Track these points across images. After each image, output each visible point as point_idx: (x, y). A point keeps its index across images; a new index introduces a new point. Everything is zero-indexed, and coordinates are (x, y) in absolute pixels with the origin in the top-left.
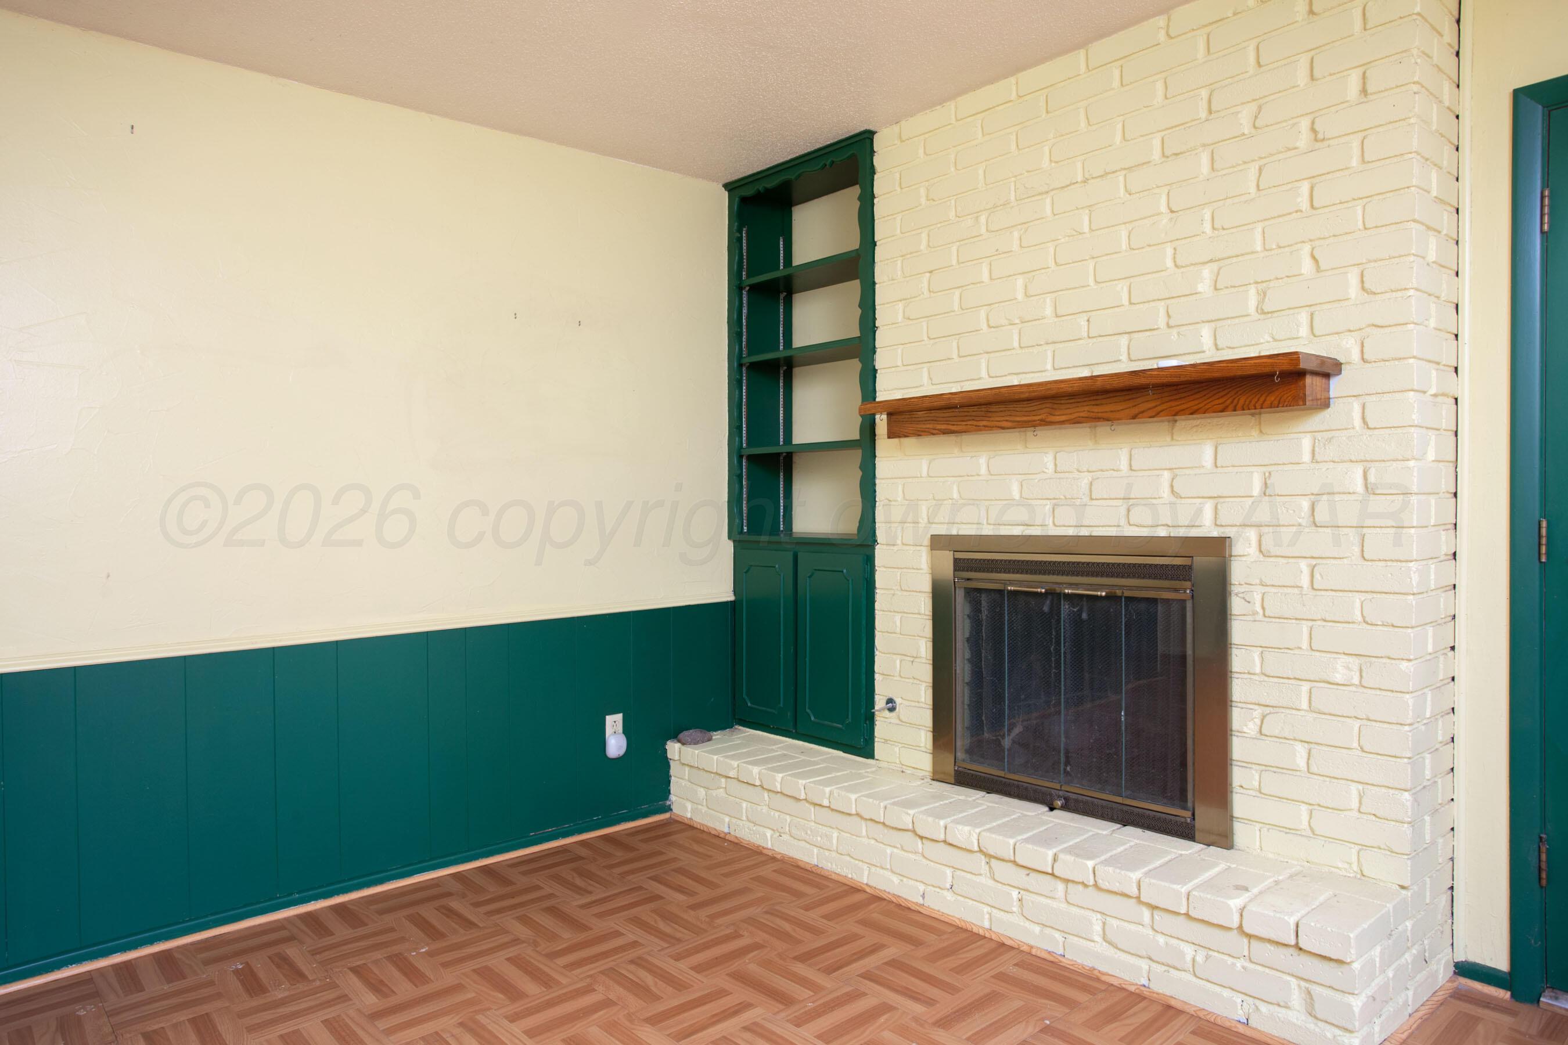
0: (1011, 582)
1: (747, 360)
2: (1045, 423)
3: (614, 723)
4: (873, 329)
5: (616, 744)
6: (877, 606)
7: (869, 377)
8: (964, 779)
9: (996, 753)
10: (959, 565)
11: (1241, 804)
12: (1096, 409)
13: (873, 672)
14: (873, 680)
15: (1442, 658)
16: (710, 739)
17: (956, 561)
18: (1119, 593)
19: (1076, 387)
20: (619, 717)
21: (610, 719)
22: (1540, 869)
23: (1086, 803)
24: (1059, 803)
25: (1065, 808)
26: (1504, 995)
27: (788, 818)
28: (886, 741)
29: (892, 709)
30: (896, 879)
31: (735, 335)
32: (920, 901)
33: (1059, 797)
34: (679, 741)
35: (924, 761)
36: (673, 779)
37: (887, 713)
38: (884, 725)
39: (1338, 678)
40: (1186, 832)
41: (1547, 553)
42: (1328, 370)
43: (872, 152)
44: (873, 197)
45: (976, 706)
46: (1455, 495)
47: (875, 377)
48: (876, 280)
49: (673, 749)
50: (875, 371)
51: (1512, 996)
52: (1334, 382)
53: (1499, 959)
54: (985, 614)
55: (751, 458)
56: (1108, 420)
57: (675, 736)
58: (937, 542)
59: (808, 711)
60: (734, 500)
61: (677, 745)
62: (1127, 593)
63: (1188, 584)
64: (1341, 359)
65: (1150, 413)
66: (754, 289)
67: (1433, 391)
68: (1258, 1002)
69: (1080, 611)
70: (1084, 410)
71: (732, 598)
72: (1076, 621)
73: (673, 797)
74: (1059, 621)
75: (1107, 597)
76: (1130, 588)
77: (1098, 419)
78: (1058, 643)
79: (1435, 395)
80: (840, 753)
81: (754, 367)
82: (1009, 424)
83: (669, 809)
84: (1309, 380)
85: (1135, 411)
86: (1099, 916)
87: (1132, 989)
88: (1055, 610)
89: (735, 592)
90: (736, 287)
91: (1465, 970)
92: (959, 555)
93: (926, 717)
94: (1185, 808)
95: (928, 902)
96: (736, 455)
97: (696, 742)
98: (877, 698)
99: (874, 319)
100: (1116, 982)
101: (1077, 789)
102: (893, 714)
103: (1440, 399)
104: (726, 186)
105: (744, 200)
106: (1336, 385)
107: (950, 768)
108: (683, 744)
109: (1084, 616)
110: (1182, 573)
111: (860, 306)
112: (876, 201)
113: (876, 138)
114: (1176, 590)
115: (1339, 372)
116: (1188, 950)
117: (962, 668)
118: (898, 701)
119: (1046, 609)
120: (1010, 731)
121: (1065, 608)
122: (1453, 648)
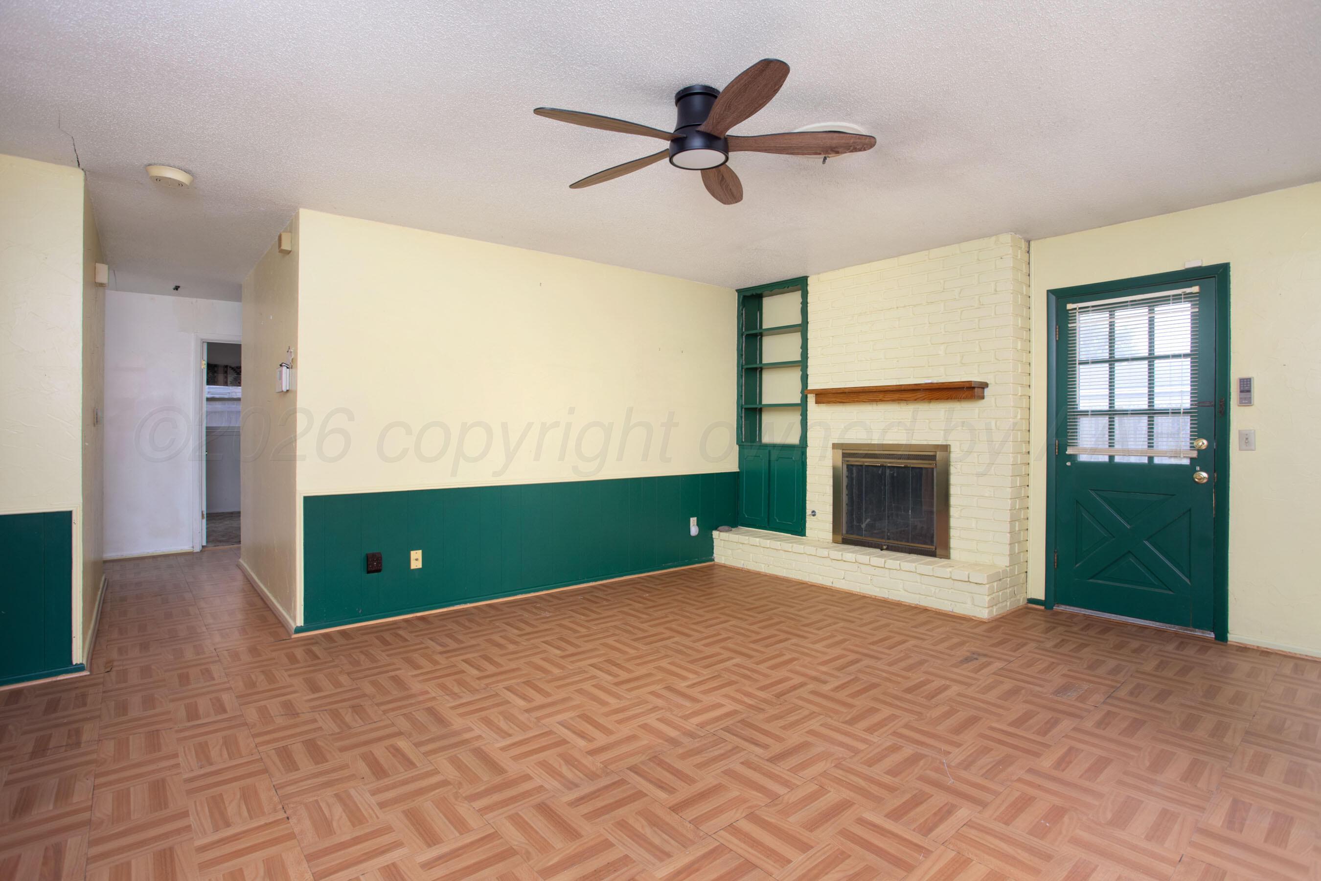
0: (866, 462)
1: (745, 367)
2: (881, 401)
3: (693, 521)
4: (807, 358)
5: (694, 530)
6: (808, 472)
7: (805, 378)
8: (845, 541)
9: (859, 530)
10: (845, 455)
11: (953, 543)
12: (902, 396)
13: (806, 500)
14: (806, 503)
15: (1023, 489)
16: (731, 530)
17: (843, 453)
18: (909, 466)
19: (895, 388)
20: (695, 519)
21: (692, 519)
22: (1055, 562)
23: (895, 547)
24: (885, 547)
25: (887, 549)
26: (1042, 608)
27: (772, 559)
28: (811, 529)
29: (814, 515)
30: (821, 578)
31: (740, 355)
32: (831, 585)
33: (885, 545)
34: (718, 531)
35: (829, 536)
36: (715, 547)
37: (812, 517)
38: (810, 522)
39: (987, 495)
40: (933, 554)
41: (1058, 452)
42: (984, 386)
43: (807, 285)
44: (807, 303)
45: (850, 513)
46: (1029, 431)
47: (807, 378)
48: (808, 338)
49: (715, 534)
50: (807, 375)
51: (1045, 608)
52: (986, 390)
53: (1041, 596)
54: (855, 475)
55: (746, 409)
56: (905, 400)
57: (716, 529)
58: (835, 446)
59: (776, 518)
60: (739, 427)
61: (718, 532)
62: (912, 466)
63: (934, 462)
64: (988, 383)
65: (921, 399)
66: (747, 336)
67: (1020, 394)
68: (956, 603)
69: (894, 473)
70: (897, 396)
71: (738, 470)
72: (892, 476)
73: (715, 555)
74: (885, 477)
75: (904, 467)
76: (913, 463)
77: (902, 400)
78: (885, 485)
79: (1021, 396)
80: (790, 535)
81: (747, 369)
82: (867, 400)
83: (713, 560)
84: (976, 390)
85: (916, 398)
86: (901, 581)
87: (913, 605)
88: (884, 473)
89: (739, 467)
90: (740, 334)
91: (1031, 601)
92: (844, 451)
93: (830, 518)
94: (933, 545)
95: (834, 585)
96: (740, 407)
97: (726, 531)
98: (807, 511)
99: (807, 354)
100: (907, 604)
101: (892, 542)
102: (815, 517)
103: (1023, 397)
104: (737, 291)
105: (745, 297)
106: (987, 392)
107: (840, 538)
108: (721, 532)
109: (895, 475)
110: (933, 458)
111: (801, 348)
112: (808, 305)
113: (809, 279)
114: (930, 464)
115: (988, 387)
116: (933, 589)
117: (845, 498)
118: (817, 511)
119: (880, 472)
120: (865, 521)
121: (888, 471)
122: (1028, 486)
